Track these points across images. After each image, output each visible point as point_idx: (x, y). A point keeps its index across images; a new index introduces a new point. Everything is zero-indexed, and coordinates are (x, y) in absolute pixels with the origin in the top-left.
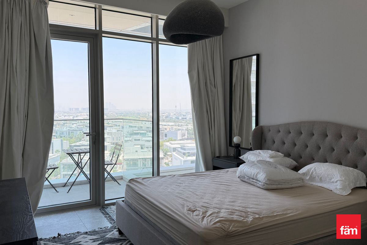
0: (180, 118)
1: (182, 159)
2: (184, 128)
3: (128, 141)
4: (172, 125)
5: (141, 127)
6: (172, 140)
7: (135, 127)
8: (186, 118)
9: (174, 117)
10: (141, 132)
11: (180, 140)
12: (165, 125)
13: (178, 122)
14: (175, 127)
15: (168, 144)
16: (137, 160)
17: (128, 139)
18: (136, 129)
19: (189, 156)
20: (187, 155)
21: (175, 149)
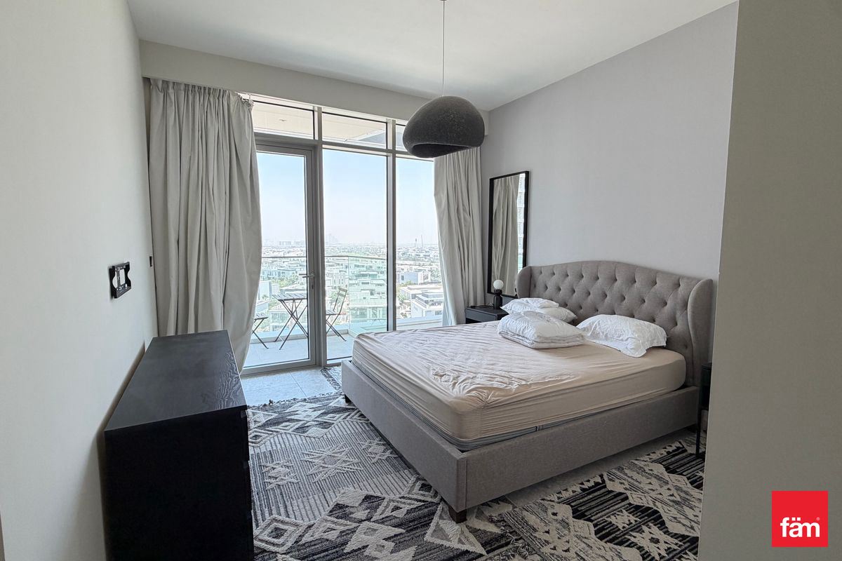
0: (422, 255)
1: (424, 308)
2: (428, 268)
3: (354, 284)
4: (411, 265)
5: (371, 267)
6: (410, 284)
7: (363, 266)
8: (429, 256)
9: (413, 254)
10: (370, 273)
11: (422, 284)
12: (402, 265)
13: (418, 260)
14: (414, 267)
15: (405, 288)
16: (365, 309)
17: (354, 282)
18: (365, 269)
19: (433, 304)
20: (430, 303)
21: (414, 296)
